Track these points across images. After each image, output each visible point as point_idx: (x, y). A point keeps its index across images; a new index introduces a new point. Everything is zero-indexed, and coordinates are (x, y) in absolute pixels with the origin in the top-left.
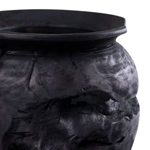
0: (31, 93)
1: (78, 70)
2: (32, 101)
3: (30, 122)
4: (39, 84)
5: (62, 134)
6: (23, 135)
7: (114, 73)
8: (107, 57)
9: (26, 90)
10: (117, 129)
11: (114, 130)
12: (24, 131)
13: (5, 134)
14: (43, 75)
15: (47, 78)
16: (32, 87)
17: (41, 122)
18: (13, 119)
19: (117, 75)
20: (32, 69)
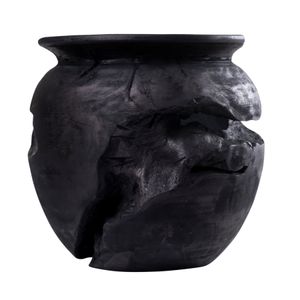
0: (132, 104)
1: (188, 78)
2: (134, 114)
3: (131, 144)
4: (142, 93)
5: (170, 159)
6: (122, 161)
7: (232, 85)
8: (222, 69)
9: (126, 100)
10: (237, 153)
11: (234, 154)
12: (125, 156)
13: (102, 158)
14: (146, 82)
15: (152, 86)
16: (134, 97)
17: (146, 145)
18: (112, 137)
19: (234, 89)
20: (133, 77)
